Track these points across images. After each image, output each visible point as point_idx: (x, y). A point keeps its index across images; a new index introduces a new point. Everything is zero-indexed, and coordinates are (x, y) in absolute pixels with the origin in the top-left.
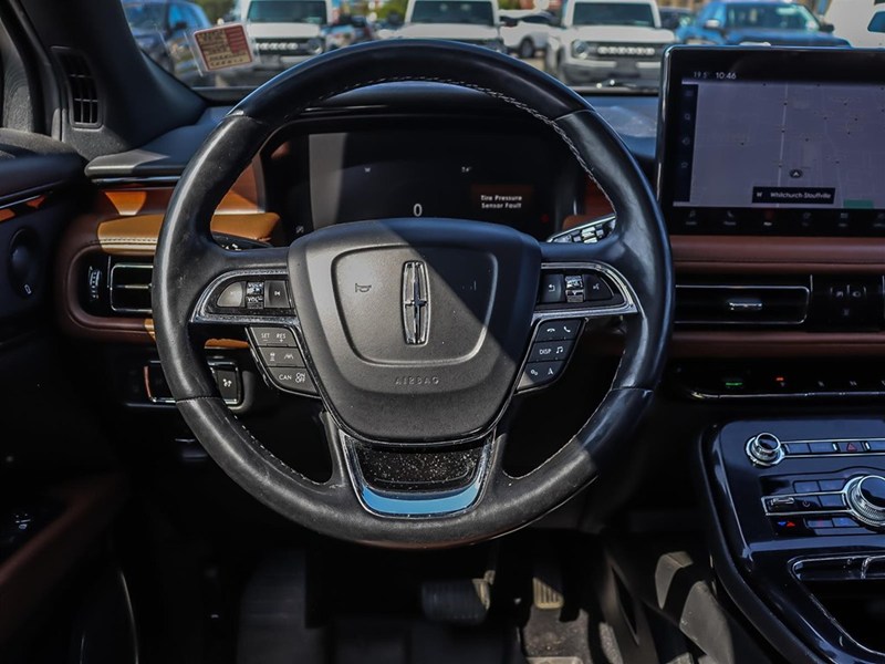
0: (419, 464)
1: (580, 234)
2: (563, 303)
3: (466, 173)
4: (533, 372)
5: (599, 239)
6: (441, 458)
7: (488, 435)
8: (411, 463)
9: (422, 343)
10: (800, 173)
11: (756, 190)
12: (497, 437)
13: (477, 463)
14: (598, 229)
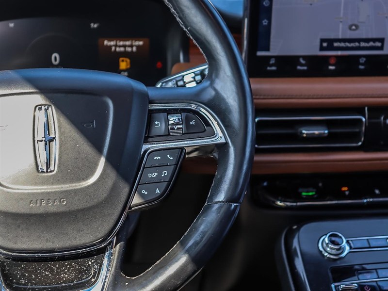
0: (52, 271)
1: (182, 80)
2: (167, 136)
3: (94, 29)
4: (144, 192)
5: (197, 83)
6: (70, 265)
7: (109, 244)
8: (45, 270)
9: (51, 171)
10: (357, 27)
11: (322, 41)
12: (116, 244)
13: (101, 266)
14: (196, 75)
